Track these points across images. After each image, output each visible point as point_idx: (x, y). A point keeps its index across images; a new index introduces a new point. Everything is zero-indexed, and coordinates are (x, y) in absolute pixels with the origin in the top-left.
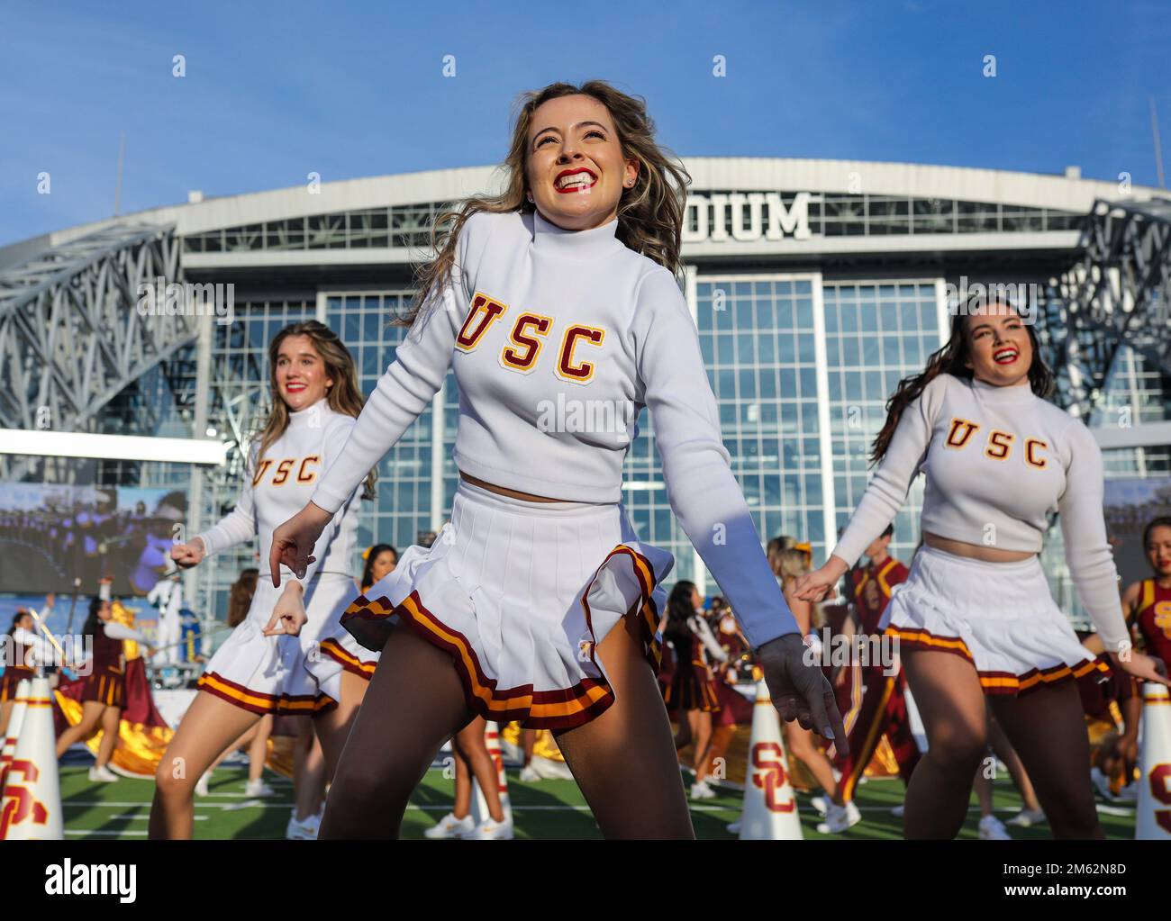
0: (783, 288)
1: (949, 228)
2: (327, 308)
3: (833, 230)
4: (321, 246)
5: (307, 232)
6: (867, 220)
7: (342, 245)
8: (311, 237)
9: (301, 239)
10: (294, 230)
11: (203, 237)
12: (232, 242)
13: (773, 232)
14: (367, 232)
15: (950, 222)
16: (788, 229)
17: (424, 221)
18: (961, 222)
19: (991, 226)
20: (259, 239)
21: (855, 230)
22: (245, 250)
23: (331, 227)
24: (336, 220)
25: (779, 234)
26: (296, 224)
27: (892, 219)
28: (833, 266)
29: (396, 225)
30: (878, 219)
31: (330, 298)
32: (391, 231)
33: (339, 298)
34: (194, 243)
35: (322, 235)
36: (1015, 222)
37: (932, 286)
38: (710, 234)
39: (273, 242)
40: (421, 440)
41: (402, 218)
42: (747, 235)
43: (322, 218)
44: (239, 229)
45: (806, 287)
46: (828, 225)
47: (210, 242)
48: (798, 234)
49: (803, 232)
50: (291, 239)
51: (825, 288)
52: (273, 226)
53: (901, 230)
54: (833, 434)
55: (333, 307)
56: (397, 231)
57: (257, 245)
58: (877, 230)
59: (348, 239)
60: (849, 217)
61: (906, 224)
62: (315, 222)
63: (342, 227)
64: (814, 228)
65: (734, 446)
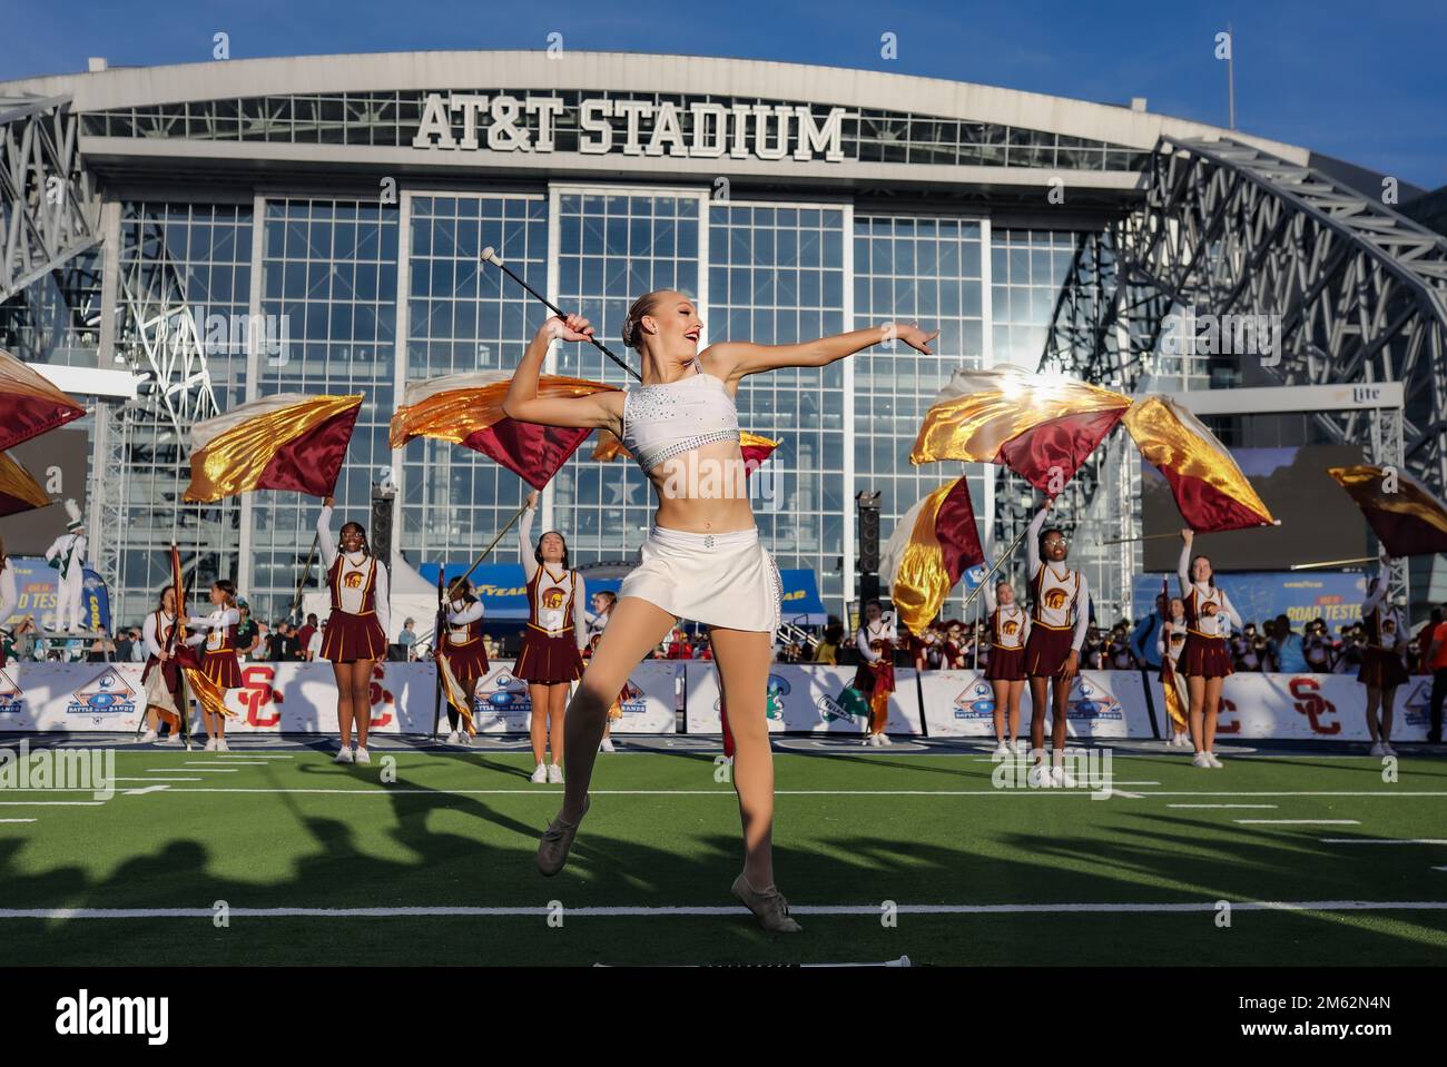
0: (810, 218)
1: (1000, 159)
2: (266, 215)
3: (869, 154)
4: (260, 138)
5: (241, 118)
6: (908, 144)
7: (285, 138)
8: (247, 125)
9: (234, 126)
10: (227, 115)
11: (107, 114)
12: (146, 126)
13: (803, 151)
14: (317, 123)
15: (1001, 151)
16: (819, 149)
17: (388, 114)
18: (1011, 153)
19: (1046, 159)
20: (180, 123)
21: (894, 155)
22: (162, 137)
23: (271, 117)
24: (278, 106)
25: (807, 155)
26: (227, 107)
27: (936, 145)
28: (868, 197)
29: (352, 117)
30: (919, 145)
31: (268, 202)
32: (346, 124)
33: (282, 203)
34: (96, 124)
35: (260, 124)
36: (1072, 157)
37: (978, 225)
38: (728, 151)
39: (199, 128)
40: (379, 379)
41: (360, 108)
42: (771, 154)
43: (262, 100)
44: (154, 109)
45: (837, 219)
46: (865, 147)
47: (119, 123)
48: (830, 156)
49: (835, 153)
50: (220, 126)
51: (857, 221)
52: (197, 108)
53: (946, 159)
54: (857, 390)
55: (273, 214)
56: (354, 124)
57: (177, 131)
58: (920, 157)
59: (293, 129)
60: (888, 139)
61: (952, 152)
62: (252, 106)
63: (286, 114)
64: (848, 149)
65: (745, 399)
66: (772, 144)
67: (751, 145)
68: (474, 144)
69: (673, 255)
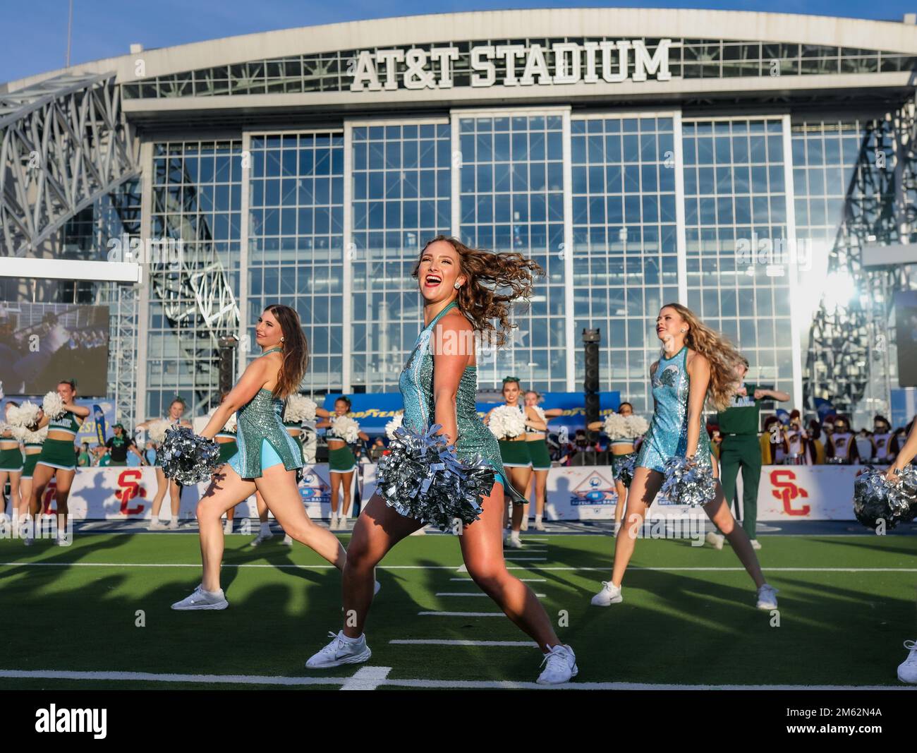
0: (648, 124)
1: (795, 70)
2: (251, 148)
3: (691, 73)
4: (243, 92)
5: (230, 79)
6: (721, 63)
7: (260, 91)
8: (234, 83)
9: (225, 85)
10: (220, 77)
11: (140, 83)
12: (166, 89)
13: (639, 75)
14: (283, 79)
15: (795, 64)
16: (652, 72)
17: (333, 69)
18: (805, 64)
19: (831, 67)
20: (189, 85)
21: (712, 72)
22: (178, 96)
23: (251, 76)
24: (255, 68)
25: (643, 76)
26: (220, 72)
27: (744, 62)
28: (691, 104)
29: (307, 73)
30: (730, 63)
31: (253, 137)
32: (303, 78)
33: (261, 138)
34: (133, 90)
35: (245, 82)
36: (852, 64)
37: (780, 122)
38: (582, 78)
39: (202, 88)
40: (333, 261)
41: (313, 65)
42: (615, 78)
43: (243, 65)
44: (171, 77)
45: (668, 123)
46: (687, 68)
47: (146, 89)
48: (660, 76)
49: (665, 74)
50: (217, 85)
51: (684, 124)
52: (201, 74)
53: (751, 72)
54: (688, 253)
55: (257, 146)
56: (309, 77)
57: (187, 91)
58: (731, 72)
59: (266, 84)
60: (706, 60)
61: (756, 66)
62: (237, 69)
63: (261, 74)
64: (674, 70)
65: (603, 264)
66: (615, 70)
67: (599, 72)
68: (395, 85)
69: (544, 159)
